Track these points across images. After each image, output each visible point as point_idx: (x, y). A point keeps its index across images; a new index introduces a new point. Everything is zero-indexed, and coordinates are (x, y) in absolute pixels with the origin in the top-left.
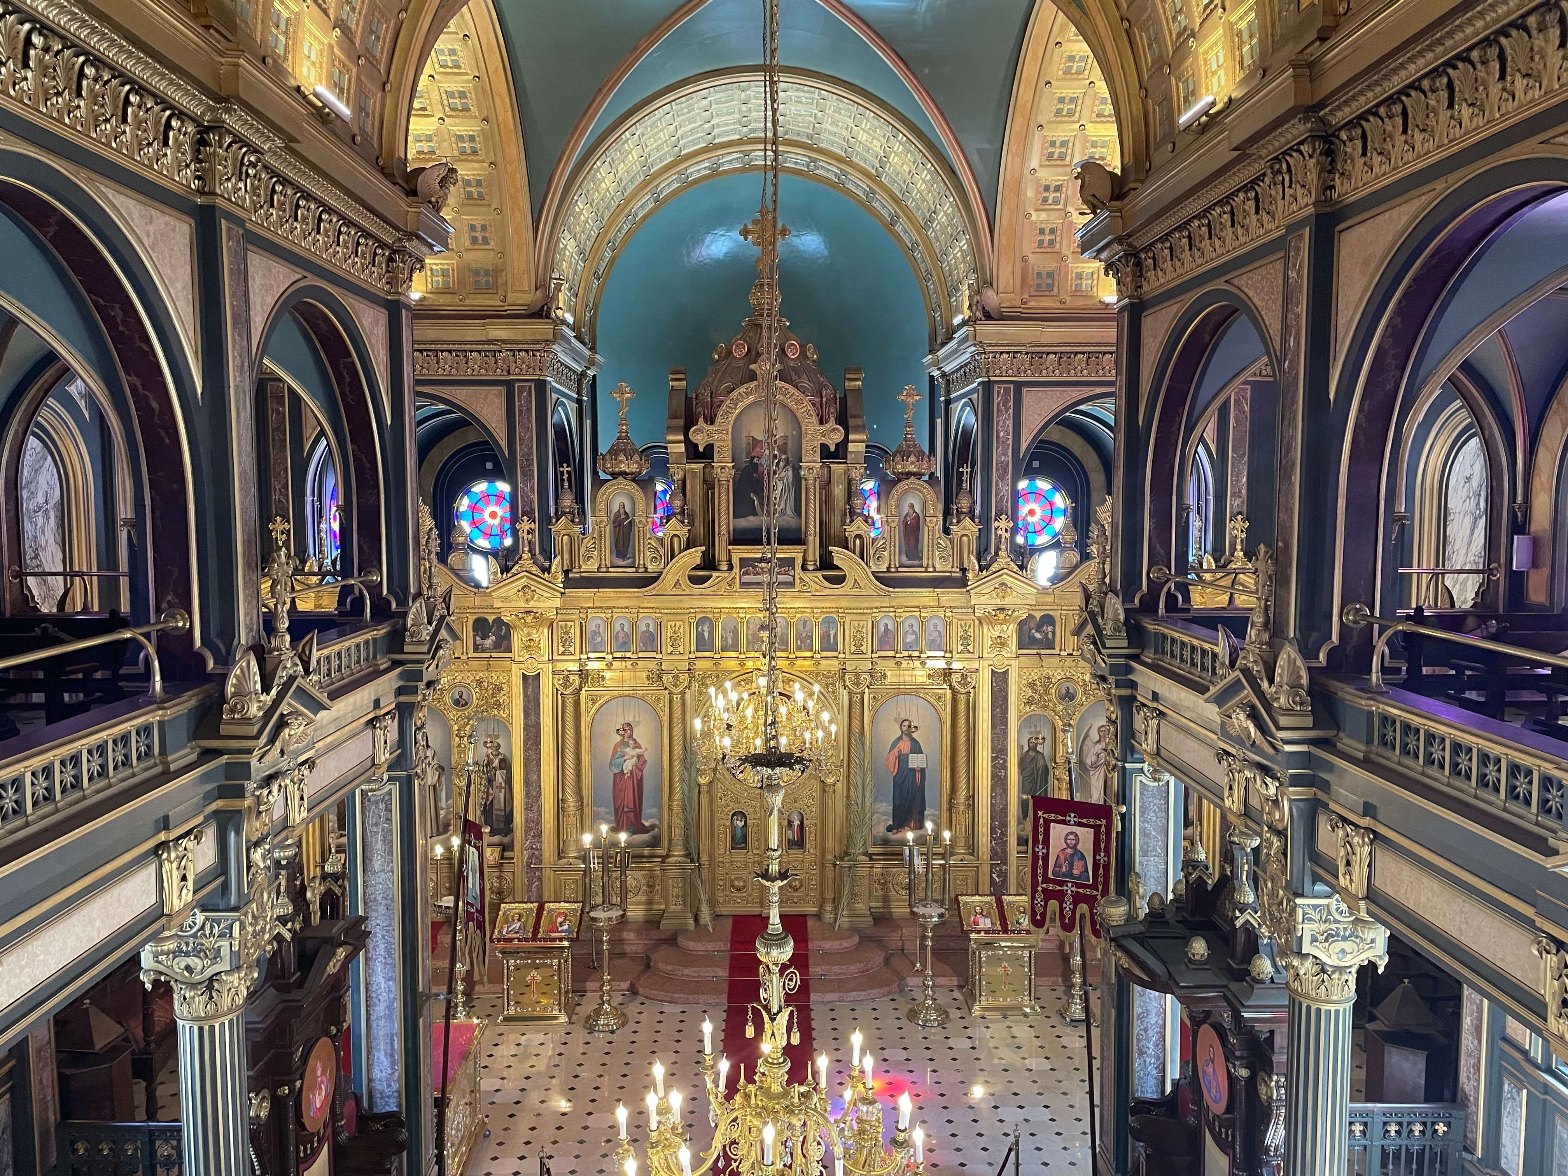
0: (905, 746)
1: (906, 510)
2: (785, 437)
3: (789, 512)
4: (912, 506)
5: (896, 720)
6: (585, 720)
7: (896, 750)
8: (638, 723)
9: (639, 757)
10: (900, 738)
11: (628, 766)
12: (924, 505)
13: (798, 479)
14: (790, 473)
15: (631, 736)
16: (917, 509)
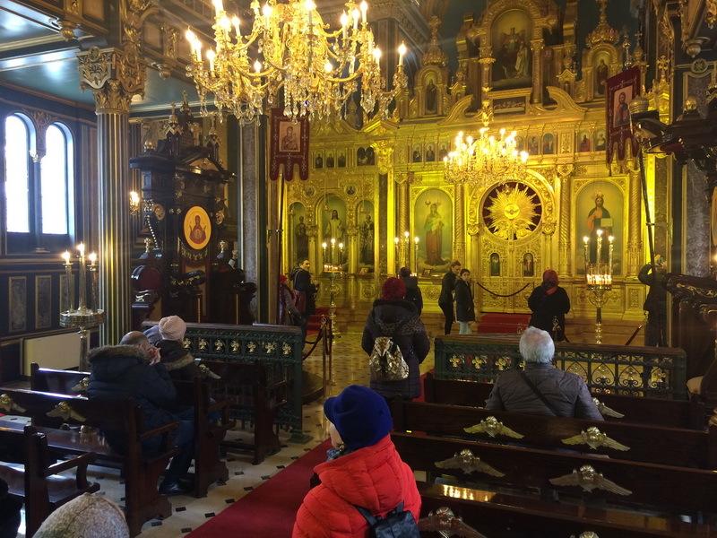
0: (599, 213)
1: (599, 64)
2: (523, 31)
3: (525, 74)
4: (603, 61)
5: (592, 197)
6: (412, 203)
7: (592, 217)
8: (440, 204)
9: (440, 223)
10: (595, 209)
11: (434, 228)
12: (611, 59)
13: (531, 54)
14: (526, 51)
15: (436, 212)
16: (606, 63)
